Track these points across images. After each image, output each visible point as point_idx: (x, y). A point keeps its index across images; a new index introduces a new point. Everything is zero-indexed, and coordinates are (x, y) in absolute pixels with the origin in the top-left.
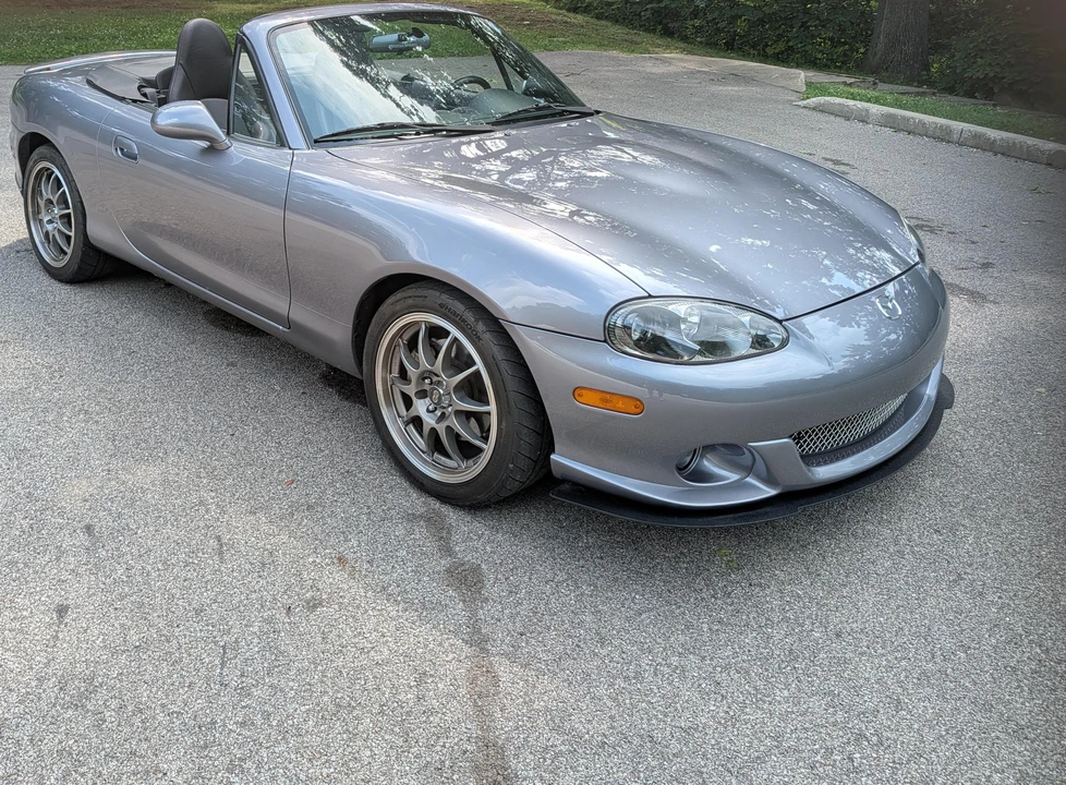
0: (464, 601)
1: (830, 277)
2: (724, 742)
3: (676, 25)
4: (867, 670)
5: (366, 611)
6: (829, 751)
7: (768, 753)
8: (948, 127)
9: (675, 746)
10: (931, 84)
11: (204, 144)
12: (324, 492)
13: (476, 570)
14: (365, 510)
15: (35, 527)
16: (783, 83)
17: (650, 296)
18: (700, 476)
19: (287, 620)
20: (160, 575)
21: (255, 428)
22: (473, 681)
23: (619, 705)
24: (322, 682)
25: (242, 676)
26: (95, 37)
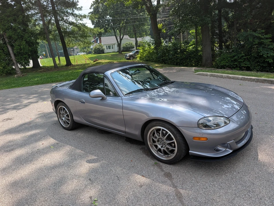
0: (169, 180)
1: (223, 106)
2: (226, 197)
3: (167, 61)
4: (246, 179)
5: (152, 185)
6: (245, 195)
7: (235, 197)
8: (222, 75)
9: (218, 200)
10: (214, 67)
11: (101, 98)
12: (134, 163)
13: (169, 173)
14: (144, 165)
15: (78, 181)
16: (190, 70)
17: (205, 117)
18: (218, 150)
19: (137, 190)
20: (108, 186)
21: (116, 153)
22: (177, 195)
23: (205, 194)
24: (149, 201)
25: (132, 203)
26: (53, 77)
